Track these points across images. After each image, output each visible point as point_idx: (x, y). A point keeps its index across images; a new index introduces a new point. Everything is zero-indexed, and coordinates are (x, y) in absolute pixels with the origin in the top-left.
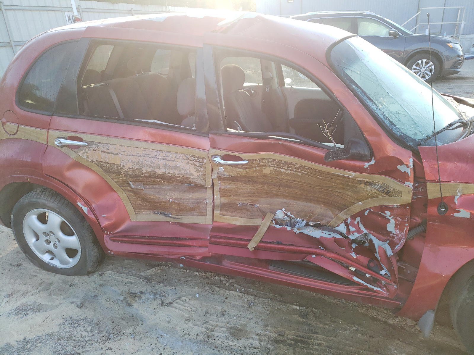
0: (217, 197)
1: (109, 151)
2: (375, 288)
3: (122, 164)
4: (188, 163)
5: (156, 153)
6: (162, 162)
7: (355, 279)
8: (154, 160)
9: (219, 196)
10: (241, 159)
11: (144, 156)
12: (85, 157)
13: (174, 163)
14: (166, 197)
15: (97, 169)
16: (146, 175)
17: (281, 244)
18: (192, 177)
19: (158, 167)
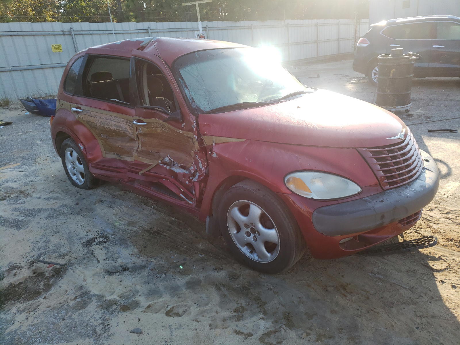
0: (140, 146)
1: (91, 115)
2: (190, 202)
3: (96, 123)
4: (126, 125)
5: (111, 118)
6: (113, 123)
7: (181, 195)
8: (110, 122)
9: (141, 146)
10: (143, 122)
11: (106, 119)
12: (82, 118)
13: (119, 124)
14: (118, 145)
15: (87, 125)
16: (107, 130)
17: (157, 173)
18: (128, 133)
19: (111, 125)
